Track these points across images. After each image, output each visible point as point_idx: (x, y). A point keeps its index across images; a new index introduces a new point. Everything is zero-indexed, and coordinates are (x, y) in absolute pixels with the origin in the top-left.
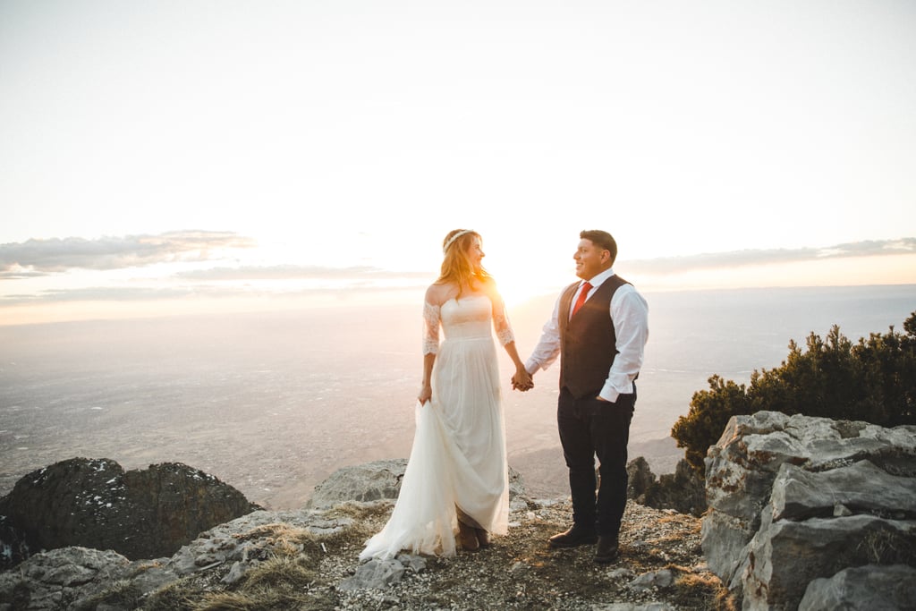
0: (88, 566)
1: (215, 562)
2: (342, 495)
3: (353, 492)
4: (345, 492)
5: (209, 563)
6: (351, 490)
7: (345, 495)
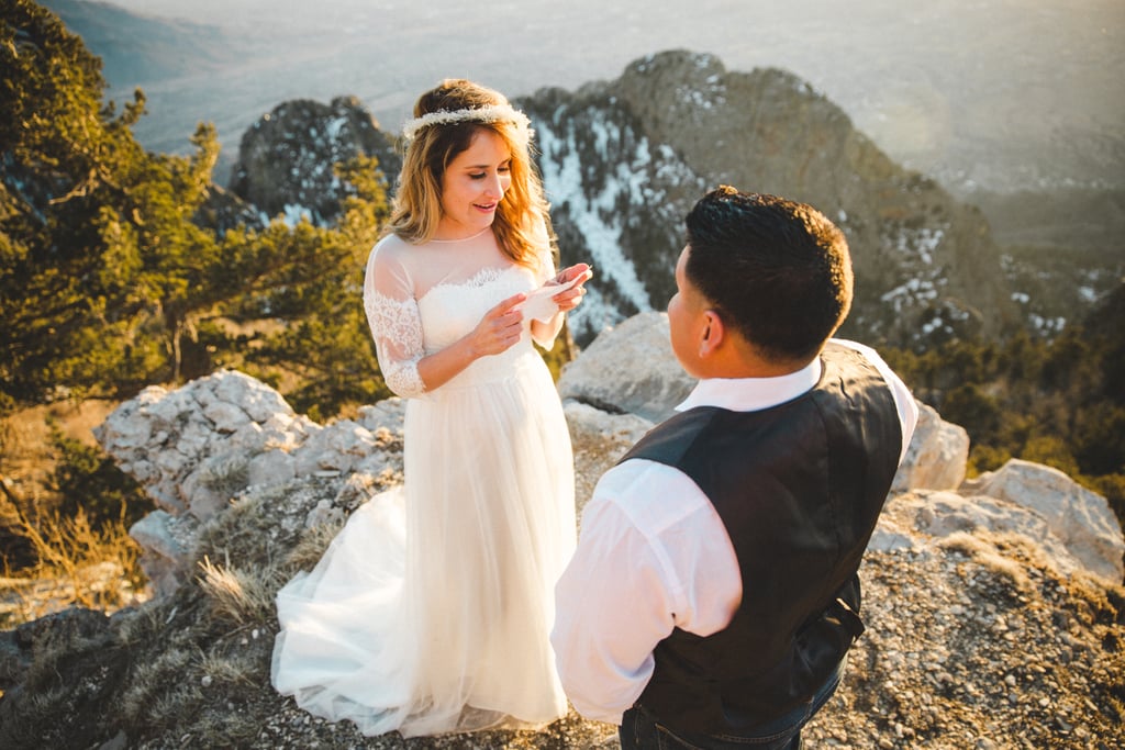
0: (244, 410)
1: (337, 470)
2: (606, 373)
3: (623, 373)
4: (611, 368)
5: (330, 469)
6: (621, 368)
7: (610, 373)
